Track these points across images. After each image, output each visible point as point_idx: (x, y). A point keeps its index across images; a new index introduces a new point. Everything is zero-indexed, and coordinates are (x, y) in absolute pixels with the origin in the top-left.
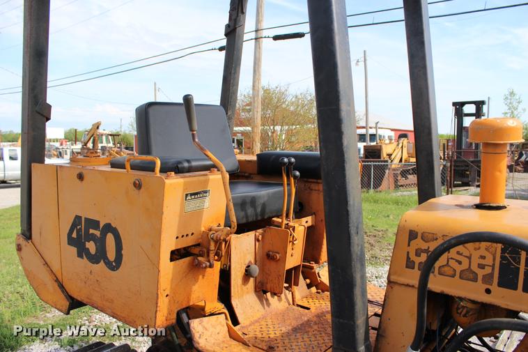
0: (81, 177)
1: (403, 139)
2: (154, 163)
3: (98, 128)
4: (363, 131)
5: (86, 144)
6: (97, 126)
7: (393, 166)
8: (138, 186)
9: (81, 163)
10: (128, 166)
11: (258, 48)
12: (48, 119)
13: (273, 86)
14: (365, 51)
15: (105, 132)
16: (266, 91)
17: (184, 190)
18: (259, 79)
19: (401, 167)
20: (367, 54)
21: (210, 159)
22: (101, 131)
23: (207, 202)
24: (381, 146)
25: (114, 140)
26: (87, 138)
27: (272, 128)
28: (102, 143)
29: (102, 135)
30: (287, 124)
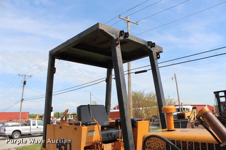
0: (61, 128)
1: (194, 109)
2: (80, 123)
3: (67, 112)
4: (178, 107)
5: (62, 118)
6: (67, 111)
7: (191, 121)
8: (76, 129)
9: (60, 124)
10: (73, 124)
11: (129, 77)
12: (52, 111)
13: (138, 91)
14: (175, 74)
15: (70, 113)
16: (135, 94)
17: (88, 130)
18: (131, 90)
19: (195, 122)
20: (176, 75)
21: (95, 122)
22: (68, 113)
23: (94, 133)
24: (184, 113)
25: (74, 116)
26: (63, 116)
27: (138, 108)
28: (69, 118)
29: (69, 115)
30: (144, 107)
